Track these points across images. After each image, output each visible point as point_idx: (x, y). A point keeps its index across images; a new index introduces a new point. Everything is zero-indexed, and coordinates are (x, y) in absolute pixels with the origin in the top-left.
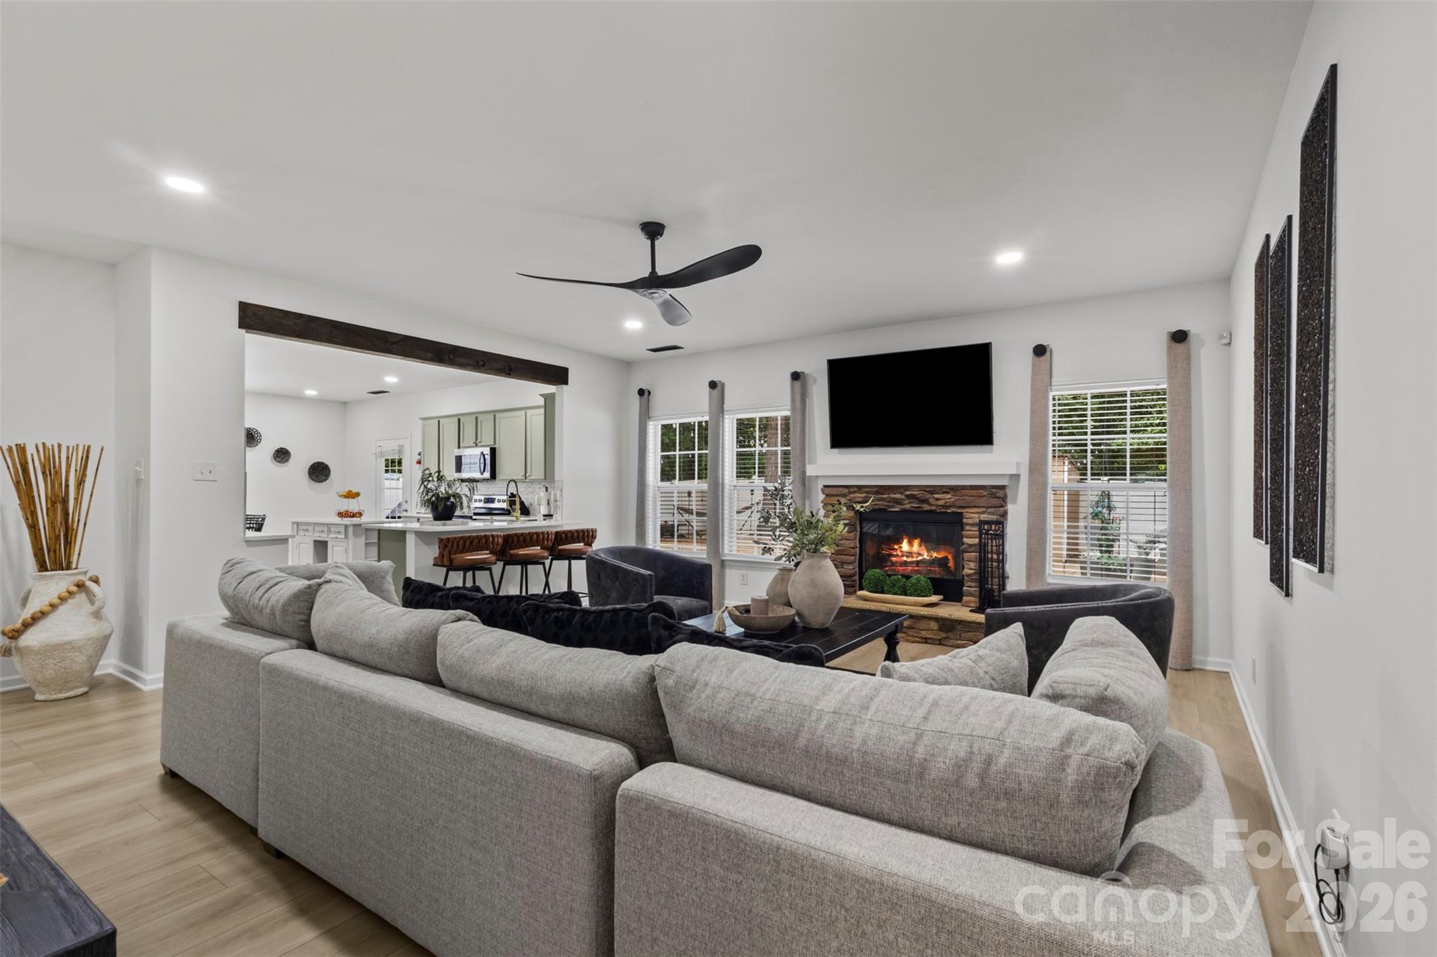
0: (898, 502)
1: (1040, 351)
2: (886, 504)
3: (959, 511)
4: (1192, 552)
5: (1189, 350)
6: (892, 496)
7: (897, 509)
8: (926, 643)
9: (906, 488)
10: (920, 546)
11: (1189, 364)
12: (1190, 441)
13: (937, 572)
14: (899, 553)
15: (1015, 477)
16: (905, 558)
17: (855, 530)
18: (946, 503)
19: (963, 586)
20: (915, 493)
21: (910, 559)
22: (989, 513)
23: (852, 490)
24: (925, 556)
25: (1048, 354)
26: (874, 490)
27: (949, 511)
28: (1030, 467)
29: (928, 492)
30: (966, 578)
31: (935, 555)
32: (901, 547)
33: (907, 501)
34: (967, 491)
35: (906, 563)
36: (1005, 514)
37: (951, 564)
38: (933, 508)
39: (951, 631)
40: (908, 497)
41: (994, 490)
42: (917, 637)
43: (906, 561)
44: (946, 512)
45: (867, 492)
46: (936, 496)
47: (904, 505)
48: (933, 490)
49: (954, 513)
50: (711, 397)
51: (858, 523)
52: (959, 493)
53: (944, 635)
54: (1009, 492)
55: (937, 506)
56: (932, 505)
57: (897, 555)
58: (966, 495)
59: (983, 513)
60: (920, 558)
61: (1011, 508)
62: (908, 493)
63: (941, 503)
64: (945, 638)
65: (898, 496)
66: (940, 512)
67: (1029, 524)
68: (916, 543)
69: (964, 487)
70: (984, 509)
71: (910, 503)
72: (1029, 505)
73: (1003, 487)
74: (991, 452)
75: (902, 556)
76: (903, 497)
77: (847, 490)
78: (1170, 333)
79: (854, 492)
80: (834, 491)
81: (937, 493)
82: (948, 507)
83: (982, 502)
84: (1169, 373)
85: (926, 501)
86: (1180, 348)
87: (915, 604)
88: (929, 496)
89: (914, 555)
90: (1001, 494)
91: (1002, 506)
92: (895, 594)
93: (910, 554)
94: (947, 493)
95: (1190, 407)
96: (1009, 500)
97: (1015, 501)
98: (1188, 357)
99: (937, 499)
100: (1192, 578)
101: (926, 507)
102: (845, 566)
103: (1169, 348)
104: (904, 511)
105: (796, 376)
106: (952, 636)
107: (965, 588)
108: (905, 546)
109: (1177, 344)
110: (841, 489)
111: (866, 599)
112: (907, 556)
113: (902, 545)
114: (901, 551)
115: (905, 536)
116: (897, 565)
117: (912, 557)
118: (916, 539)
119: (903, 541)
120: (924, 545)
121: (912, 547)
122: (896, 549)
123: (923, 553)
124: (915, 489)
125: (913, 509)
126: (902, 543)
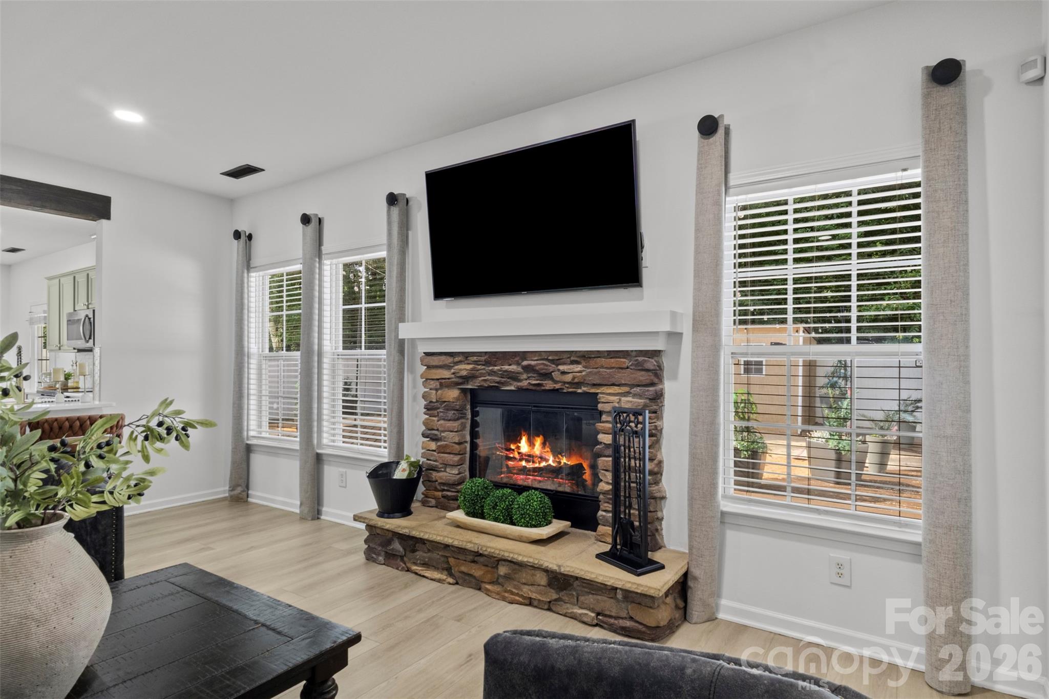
0: (514, 377)
1: (708, 126)
2: (497, 379)
3: (593, 391)
4: (970, 472)
5: (963, 97)
6: (506, 367)
7: (512, 388)
8: (530, 604)
9: (524, 355)
10: (544, 444)
11: (964, 123)
12: (966, 265)
13: (565, 486)
14: (517, 455)
15: (674, 336)
16: (524, 463)
17: (463, 416)
18: (574, 378)
19: (598, 509)
20: (533, 363)
21: (531, 465)
22: (635, 396)
23: (457, 359)
24: (551, 462)
25: (721, 131)
26: (483, 358)
27: (579, 391)
28: (694, 320)
29: (552, 361)
30: (601, 497)
31: (564, 461)
32: (518, 448)
33: (525, 376)
34: (602, 361)
35: (524, 470)
36: (658, 397)
37: (585, 475)
38: (558, 386)
39: (565, 589)
40: (527, 369)
41: (640, 359)
42: (517, 594)
43: (525, 467)
44: (575, 393)
45: (476, 363)
46: (561, 368)
47: (520, 381)
48: (558, 358)
49: (585, 393)
50: (304, 235)
51: (468, 407)
52: (592, 362)
53: (555, 596)
54: (666, 362)
55: (565, 383)
56: (556, 382)
57: (514, 458)
58: (602, 367)
59: (626, 394)
60: (543, 464)
61: (668, 386)
62: (525, 363)
63: (568, 378)
64: (556, 600)
65: (513, 368)
66: (568, 393)
67: (692, 413)
68: (538, 441)
69: (599, 354)
70: (626, 389)
71: (529, 378)
72: (692, 382)
73: (656, 354)
74: (641, 298)
75: (521, 460)
76: (520, 369)
77: (449, 360)
78: (927, 67)
79: (460, 362)
80: (435, 361)
81: (564, 364)
82: (579, 384)
83: (624, 376)
84: (927, 142)
85: (547, 376)
86: (947, 93)
87: (520, 539)
88: (552, 367)
89: (537, 460)
90: (651, 364)
91: (652, 384)
92: (496, 520)
93: (530, 457)
94: (578, 363)
95: (966, 201)
96: (666, 374)
97: (675, 377)
98: (962, 110)
99: (564, 373)
100: (970, 522)
101: (549, 385)
102: (448, 470)
103: (927, 96)
104: (520, 390)
105: (392, 199)
106: (566, 598)
107: (600, 513)
108: (524, 446)
109: (941, 88)
110: (443, 358)
111: (459, 526)
112: (528, 461)
113: (519, 445)
114: (519, 453)
115: (523, 433)
116: (515, 471)
117: (534, 462)
118: (538, 436)
119: (521, 439)
120: (548, 444)
121: (533, 448)
122: (513, 450)
123: (547, 457)
124: (535, 356)
125: (531, 387)
126: (520, 443)
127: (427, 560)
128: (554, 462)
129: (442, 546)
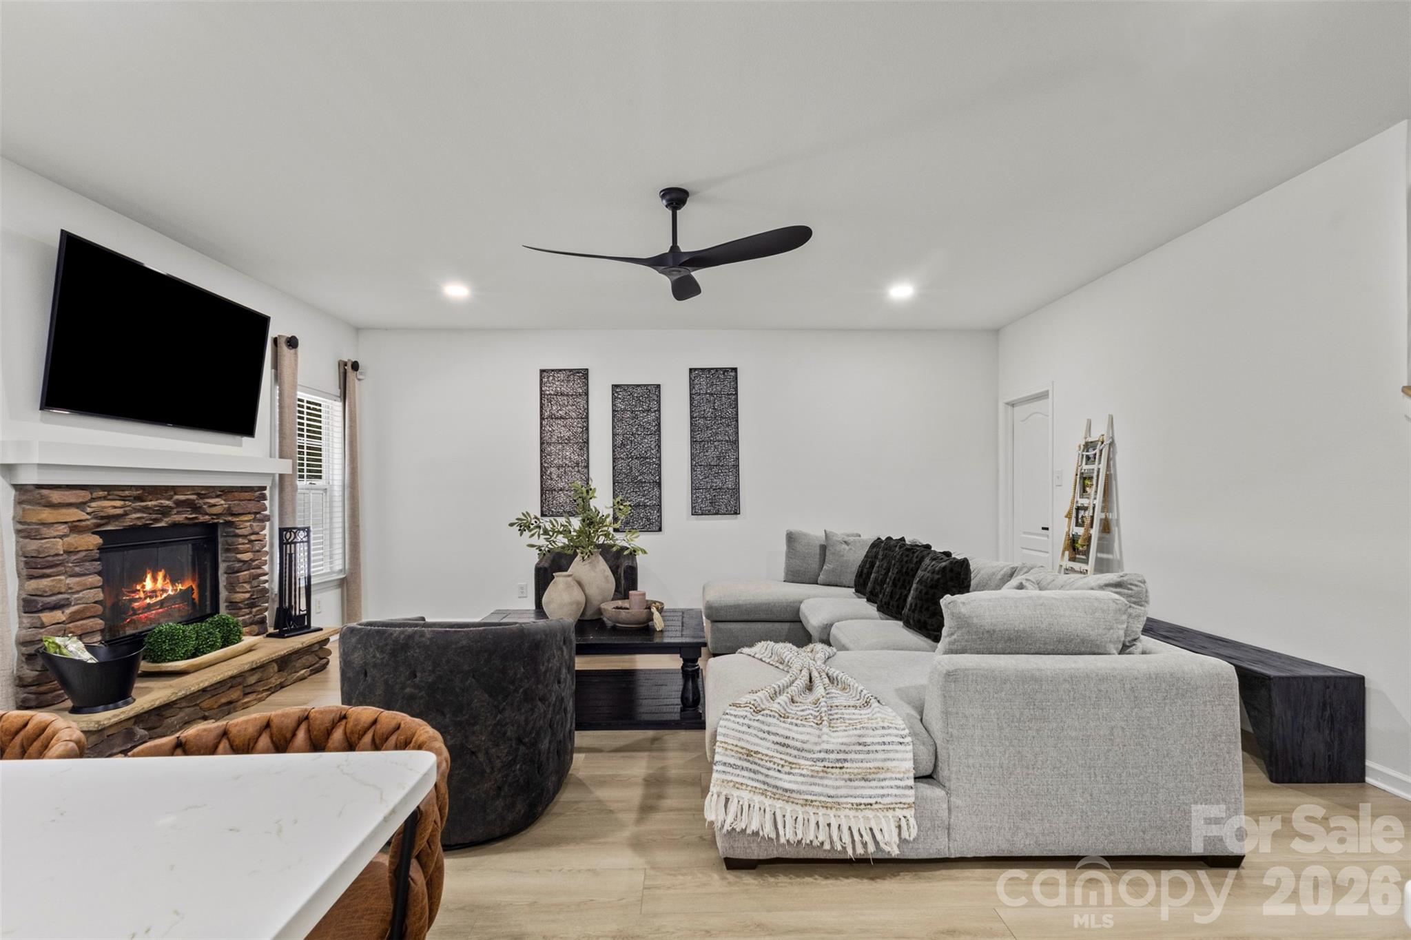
0: (165, 512)
7: (166, 524)
9: (175, 489)
10: (165, 577)
14: (142, 595)
16: (148, 601)
18: (218, 510)
20: (185, 497)
21: (154, 600)
23: (95, 495)
24: (170, 592)
26: (135, 493)
29: (201, 496)
31: (180, 587)
32: (144, 587)
33: (178, 511)
34: (238, 494)
35: (149, 607)
37: (195, 596)
40: (179, 503)
41: (262, 492)
43: (149, 604)
45: (123, 499)
47: (174, 516)
55: (210, 516)
56: (206, 515)
57: (140, 598)
60: (165, 595)
65: (164, 503)
68: (160, 575)
69: (235, 489)
70: (254, 516)
71: (181, 513)
73: (265, 489)
75: (145, 598)
76: (171, 504)
77: (86, 495)
79: (100, 498)
82: (221, 516)
85: (200, 509)
89: (159, 593)
93: (153, 593)
99: (211, 506)
104: (175, 525)
108: (148, 584)
112: (151, 597)
113: (144, 583)
114: (144, 592)
115: (148, 571)
116: (140, 612)
117: (156, 596)
118: (161, 571)
119: (146, 577)
120: (168, 576)
121: (156, 583)
122: (139, 590)
123: (167, 588)
124: (188, 491)
125: (187, 522)
126: (145, 581)
127: (186, 718)
128: (172, 591)
129: (201, 693)
